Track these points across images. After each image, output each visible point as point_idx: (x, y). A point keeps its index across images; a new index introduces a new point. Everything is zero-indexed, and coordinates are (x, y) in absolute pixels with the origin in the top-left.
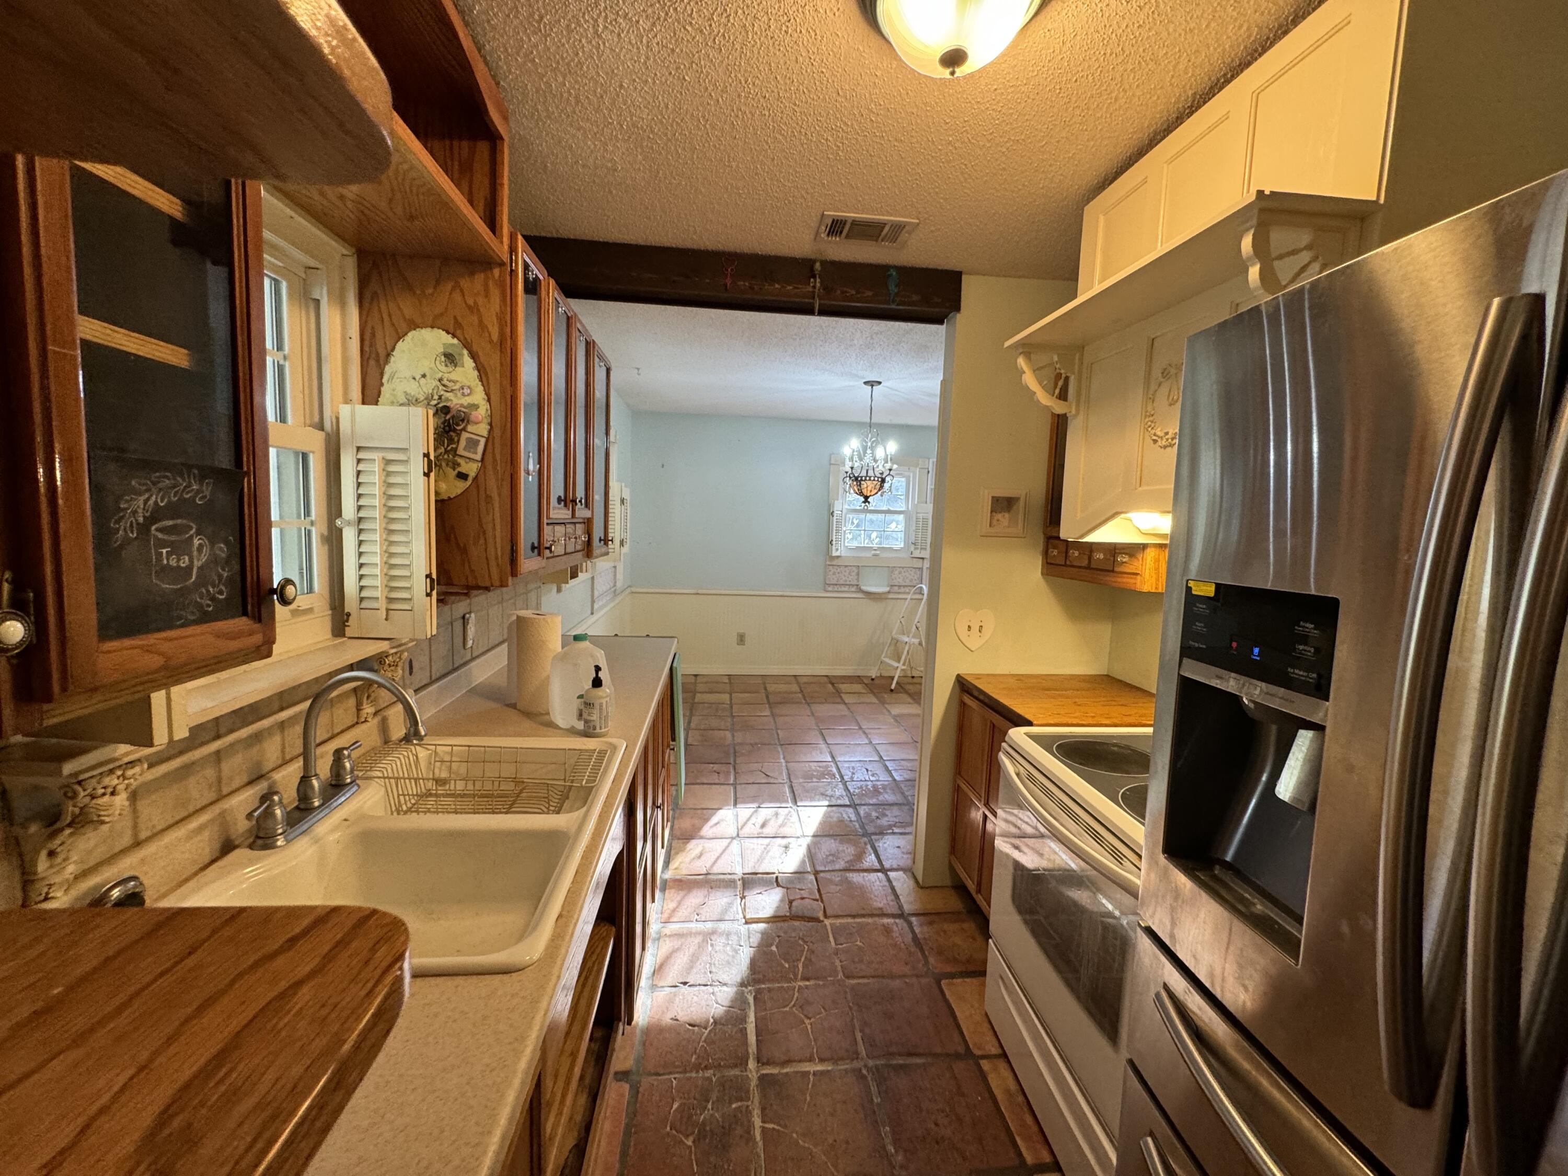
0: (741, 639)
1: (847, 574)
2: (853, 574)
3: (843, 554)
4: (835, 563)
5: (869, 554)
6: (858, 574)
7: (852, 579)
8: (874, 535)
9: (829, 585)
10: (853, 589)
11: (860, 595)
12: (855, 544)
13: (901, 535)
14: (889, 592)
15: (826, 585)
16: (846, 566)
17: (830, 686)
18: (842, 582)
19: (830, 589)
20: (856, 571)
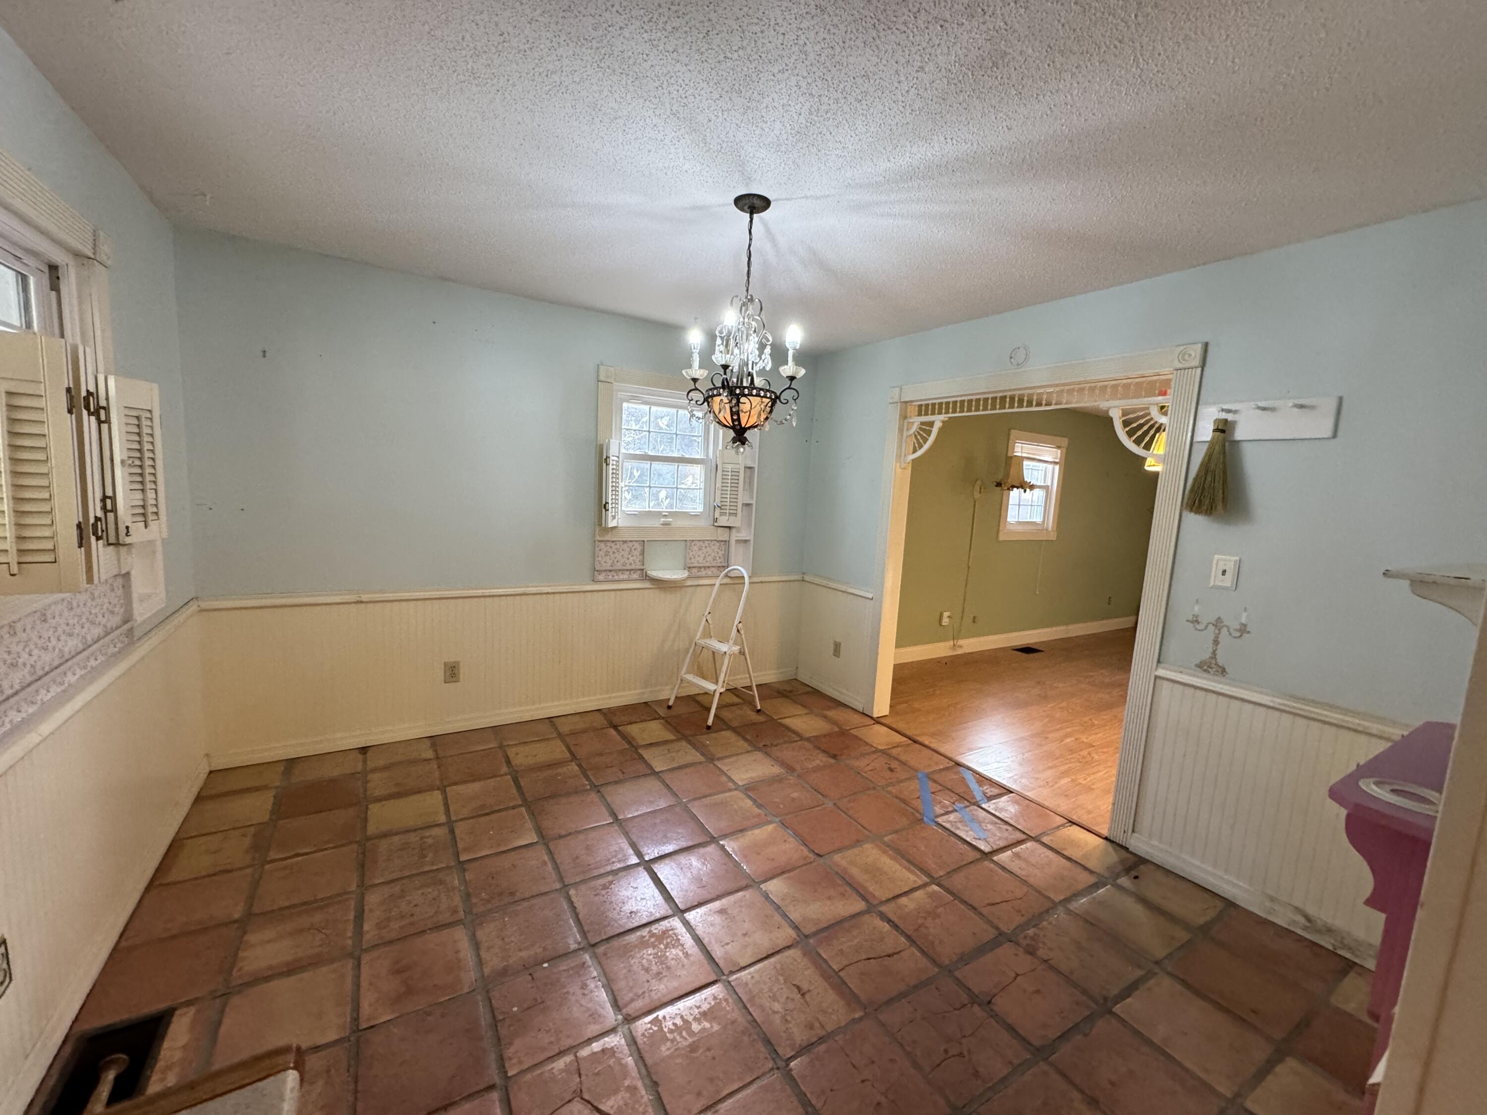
0: (452, 672)
1: (626, 554)
2: (637, 553)
3: (620, 525)
4: (608, 537)
5: (657, 523)
6: (643, 553)
7: (634, 561)
8: (663, 494)
9: (600, 572)
10: (635, 576)
11: (647, 585)
12: (636, 507)
13: (700, 494)
14: (688, 578)
15: (595, 573)
16: (625, 542)
17: (613, 732)
18: (619, 566)
19: (601, 577)
20: (639, 548)
